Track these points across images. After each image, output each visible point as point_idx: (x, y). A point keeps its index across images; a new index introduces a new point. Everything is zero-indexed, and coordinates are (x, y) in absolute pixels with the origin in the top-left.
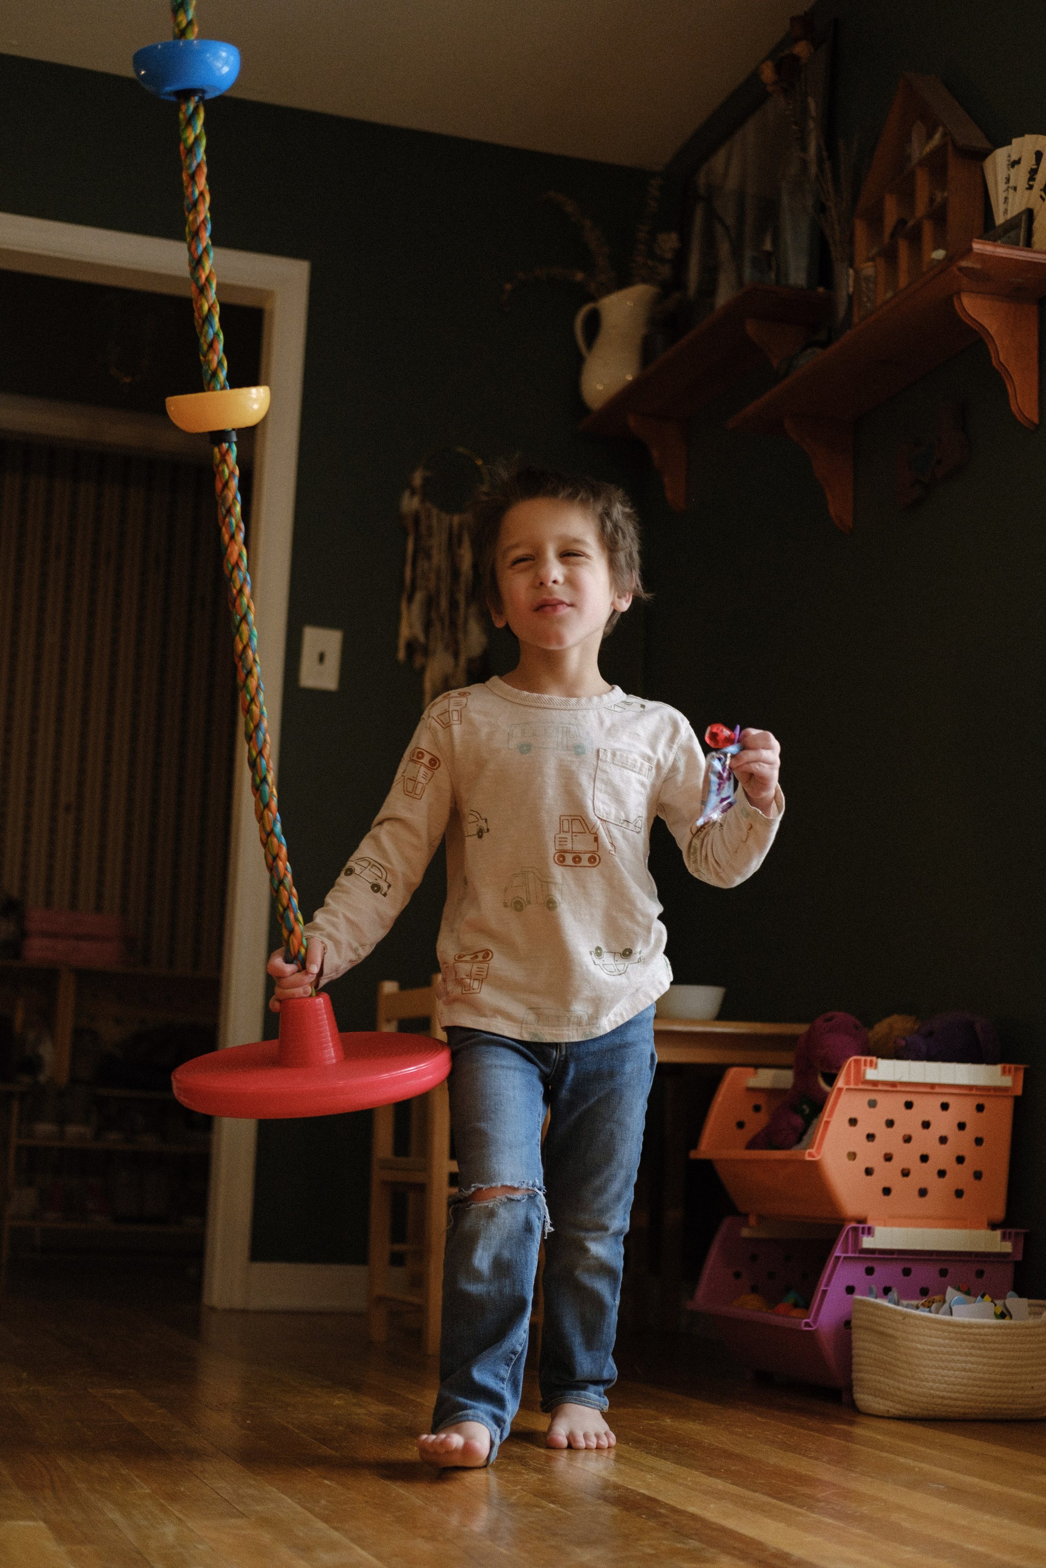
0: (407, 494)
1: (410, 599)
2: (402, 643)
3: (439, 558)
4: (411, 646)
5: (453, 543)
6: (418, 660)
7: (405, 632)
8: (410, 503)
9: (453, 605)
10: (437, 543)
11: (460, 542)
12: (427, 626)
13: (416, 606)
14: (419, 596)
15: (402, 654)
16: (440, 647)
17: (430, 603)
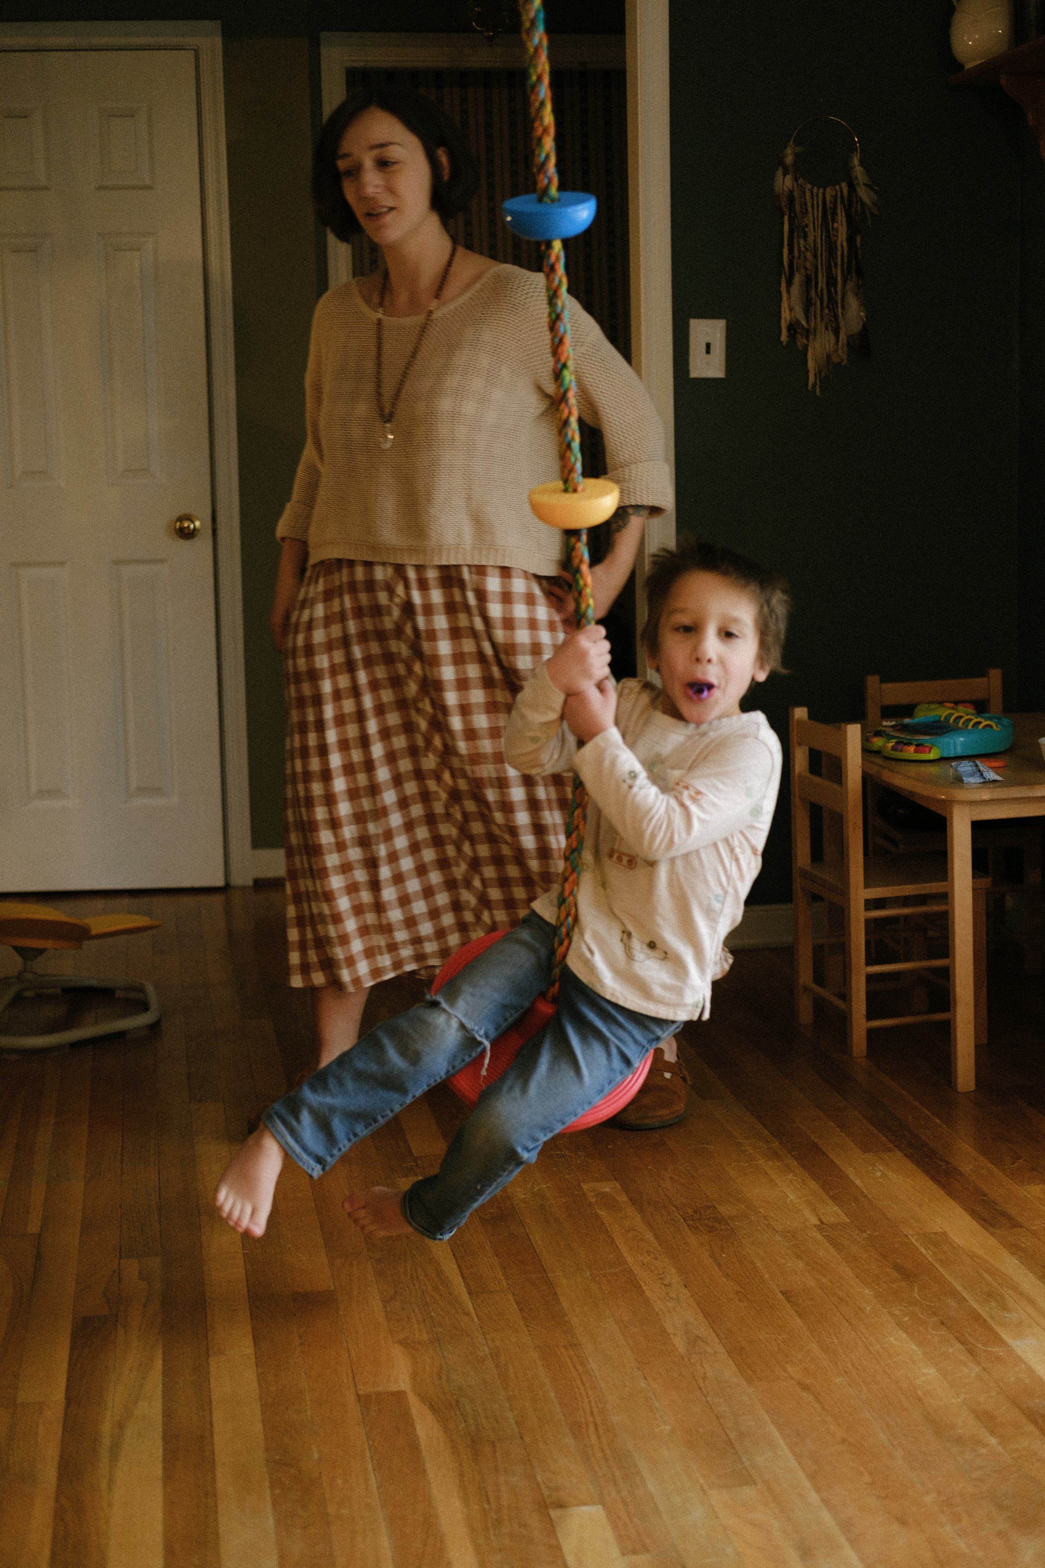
0: (780, 172)
1: (789, 284)
2: (784, 325)
3: (814, 234)
4: (793, 328)
5: (828, 216)
6: (801, 341)
7: (786, 315)
8: (784, 183)
9: (831, 281)
10: (812, 220)
11: (834, 214)
12: (808, 305)
13: (796, 289)
14: (798, 279)
15: (784, 337)
16: (821, 326)
17: (808, 283)
